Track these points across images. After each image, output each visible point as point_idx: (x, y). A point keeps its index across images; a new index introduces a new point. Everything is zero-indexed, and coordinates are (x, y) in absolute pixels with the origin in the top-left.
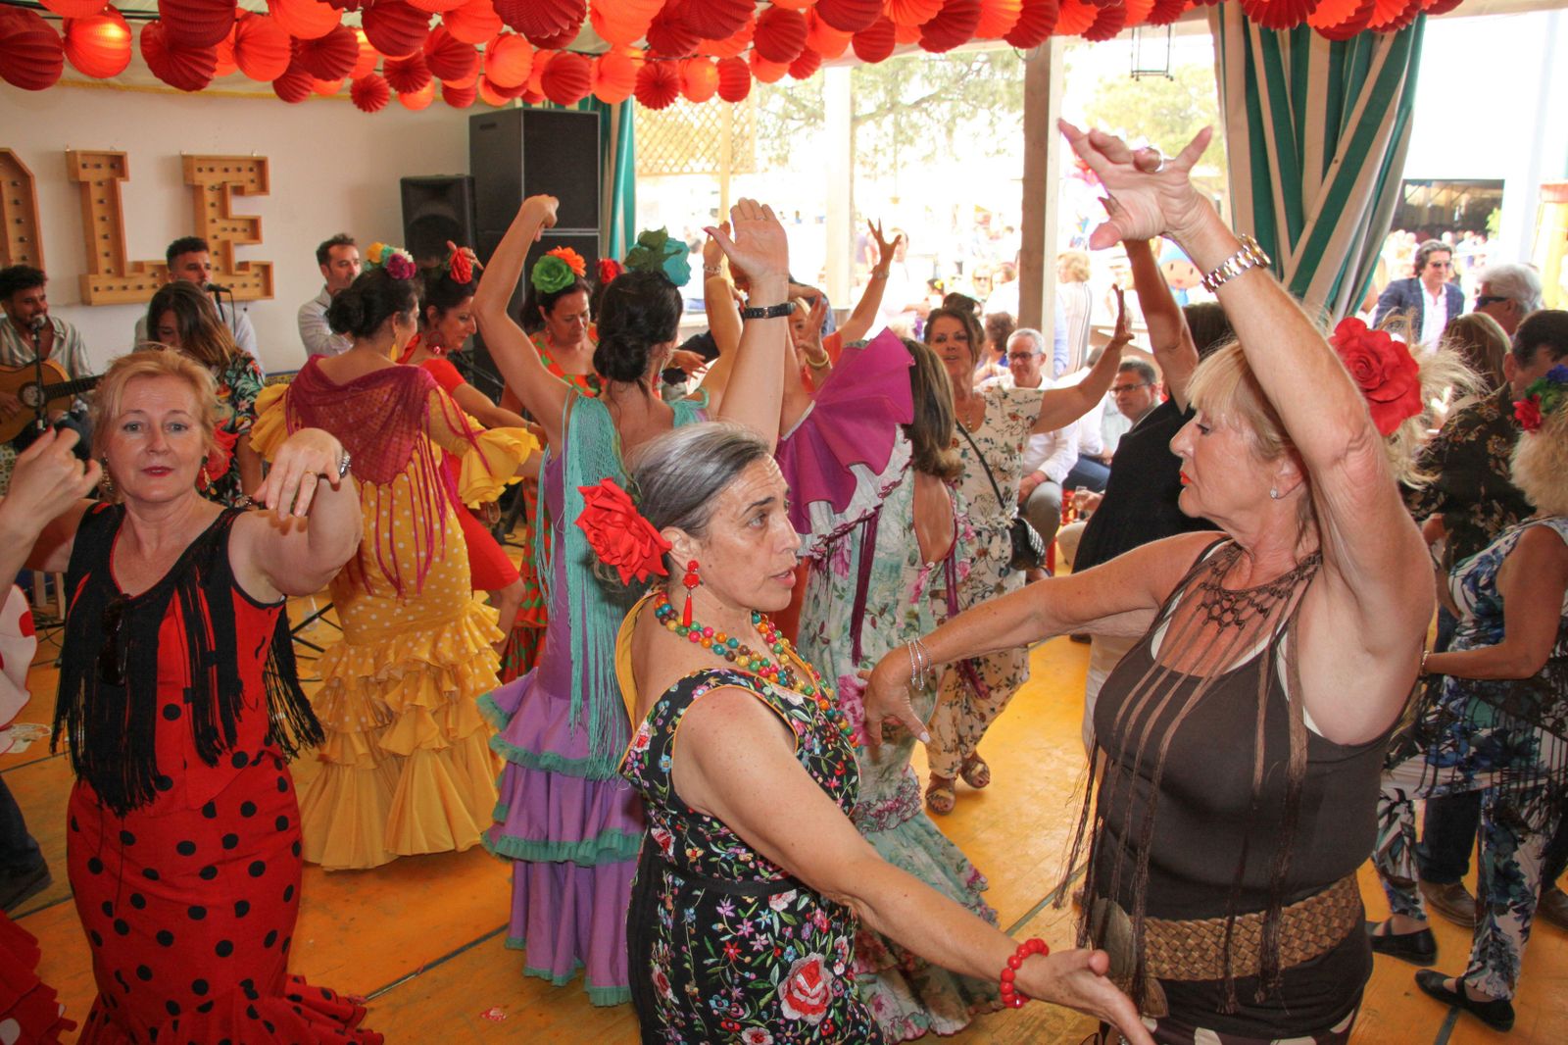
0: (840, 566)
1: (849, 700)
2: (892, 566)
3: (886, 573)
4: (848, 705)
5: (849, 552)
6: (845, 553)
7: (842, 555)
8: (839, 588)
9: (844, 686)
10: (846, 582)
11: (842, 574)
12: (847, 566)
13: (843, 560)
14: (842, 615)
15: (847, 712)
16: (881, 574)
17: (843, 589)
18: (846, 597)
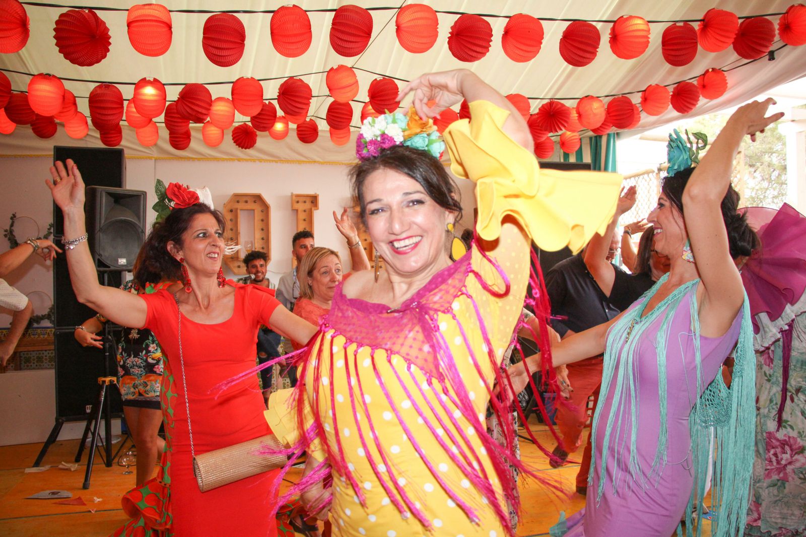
0: (768, 361)
1: (773, 448)
2: (802, 361)
3: (799, 365)
4: (772, 451)
5: (773, 351)
6: (770, 352)
7: (769, 353)
8: (768, 375)
9: (770, 439)
10: (771, 371)
11: (769, 366)
12: (772, 360)
13: (769, 357)
14: (769, 392)
15: (772, 456)
16: (795, 366)
17: (770, 376)
18: (772, 380)
